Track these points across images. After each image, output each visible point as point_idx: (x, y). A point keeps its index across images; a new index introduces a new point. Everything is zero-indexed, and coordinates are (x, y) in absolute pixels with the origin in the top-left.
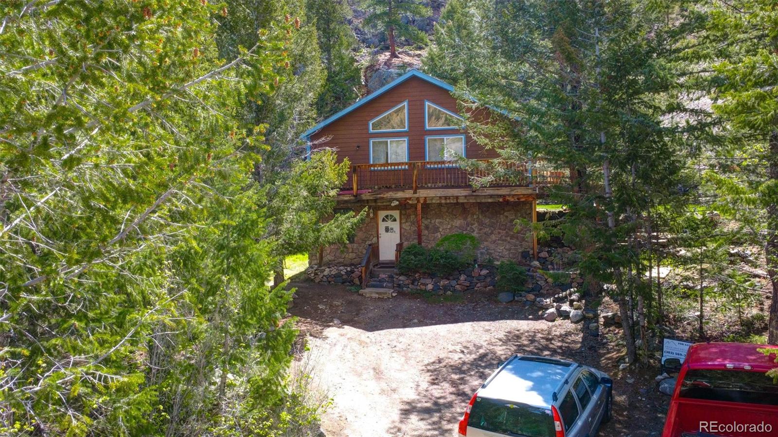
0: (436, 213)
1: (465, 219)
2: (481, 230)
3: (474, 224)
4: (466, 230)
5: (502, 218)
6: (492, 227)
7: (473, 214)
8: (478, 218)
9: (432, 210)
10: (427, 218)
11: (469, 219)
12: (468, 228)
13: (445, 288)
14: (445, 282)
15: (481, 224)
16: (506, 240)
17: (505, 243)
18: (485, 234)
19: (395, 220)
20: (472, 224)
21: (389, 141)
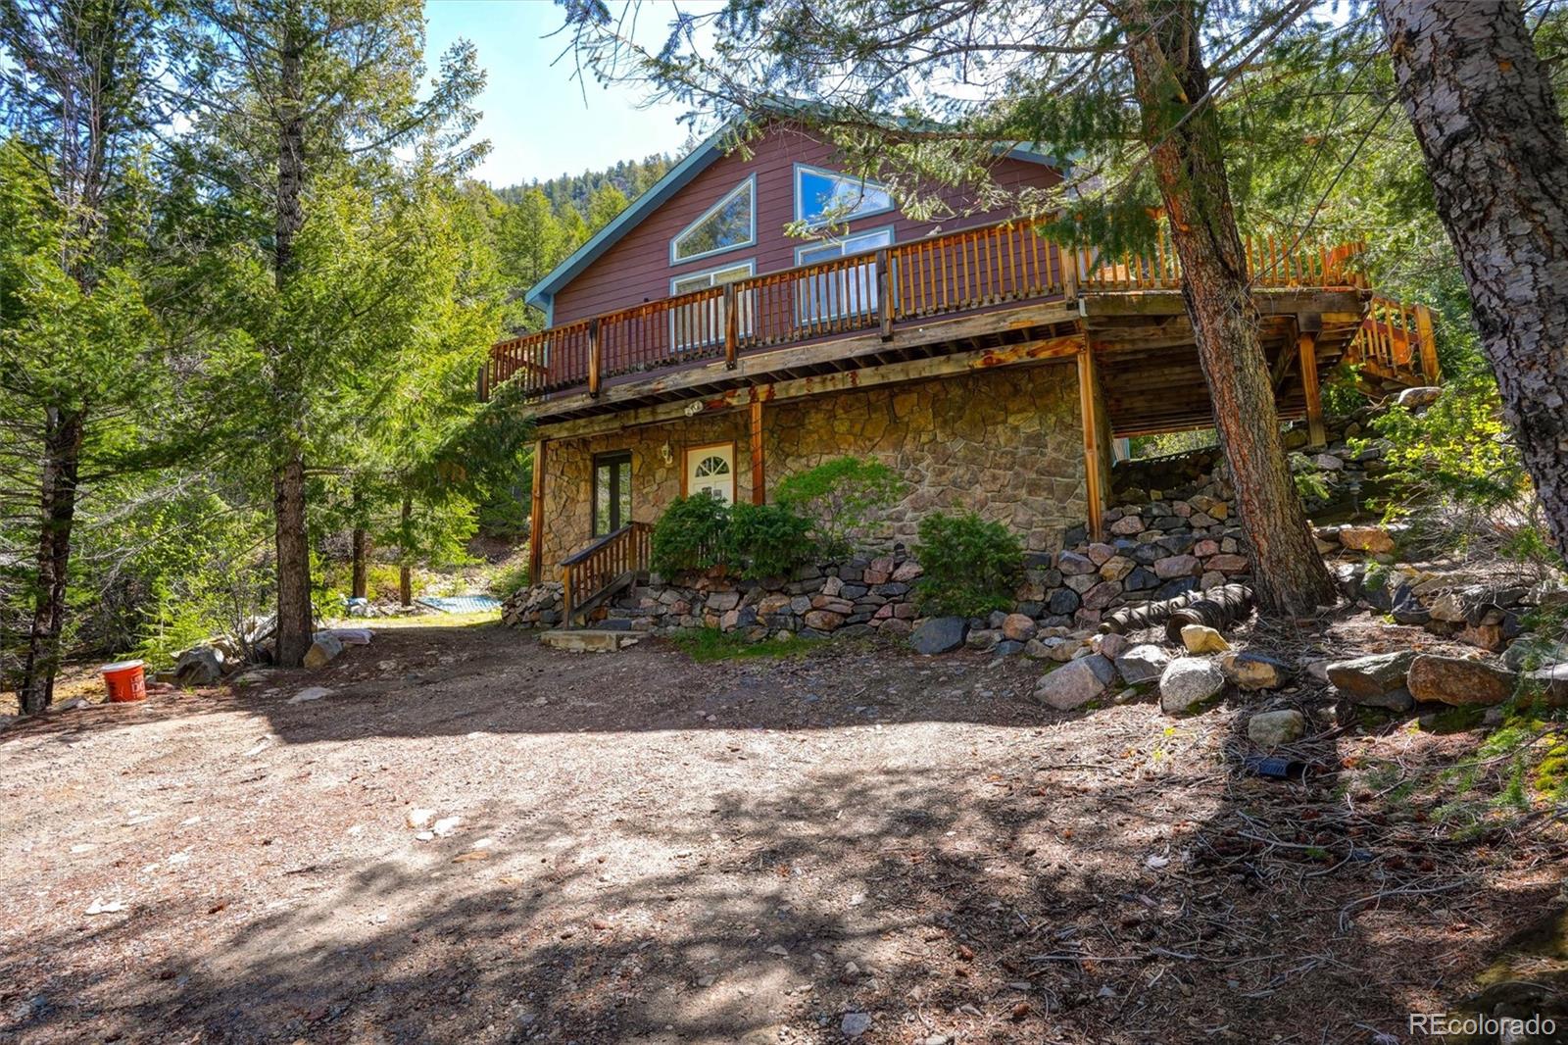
0: (821, 439)
1: (898, 446)
2: (942, 473)
3: (923, 459)
4: (901, 476)
5: (1002, 433)
6: (973, 461)
7: (919, 432)
8: (933, 440)
9: (810, 432)
10: (800, 456)
11: (908, 447)
12: (908, 473)
13: (773, 621)
14: (778, 602)
15: (944, 459)
16: (1014, 499)
17: (1013, 506)
18: (954, 483)
19: (724, 471)
20: (917, 461)
21: (712, 275)
